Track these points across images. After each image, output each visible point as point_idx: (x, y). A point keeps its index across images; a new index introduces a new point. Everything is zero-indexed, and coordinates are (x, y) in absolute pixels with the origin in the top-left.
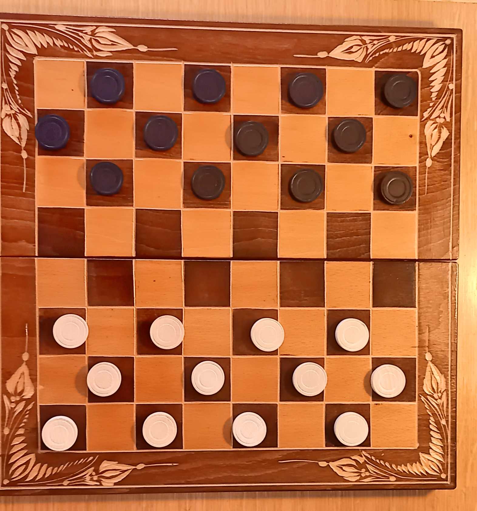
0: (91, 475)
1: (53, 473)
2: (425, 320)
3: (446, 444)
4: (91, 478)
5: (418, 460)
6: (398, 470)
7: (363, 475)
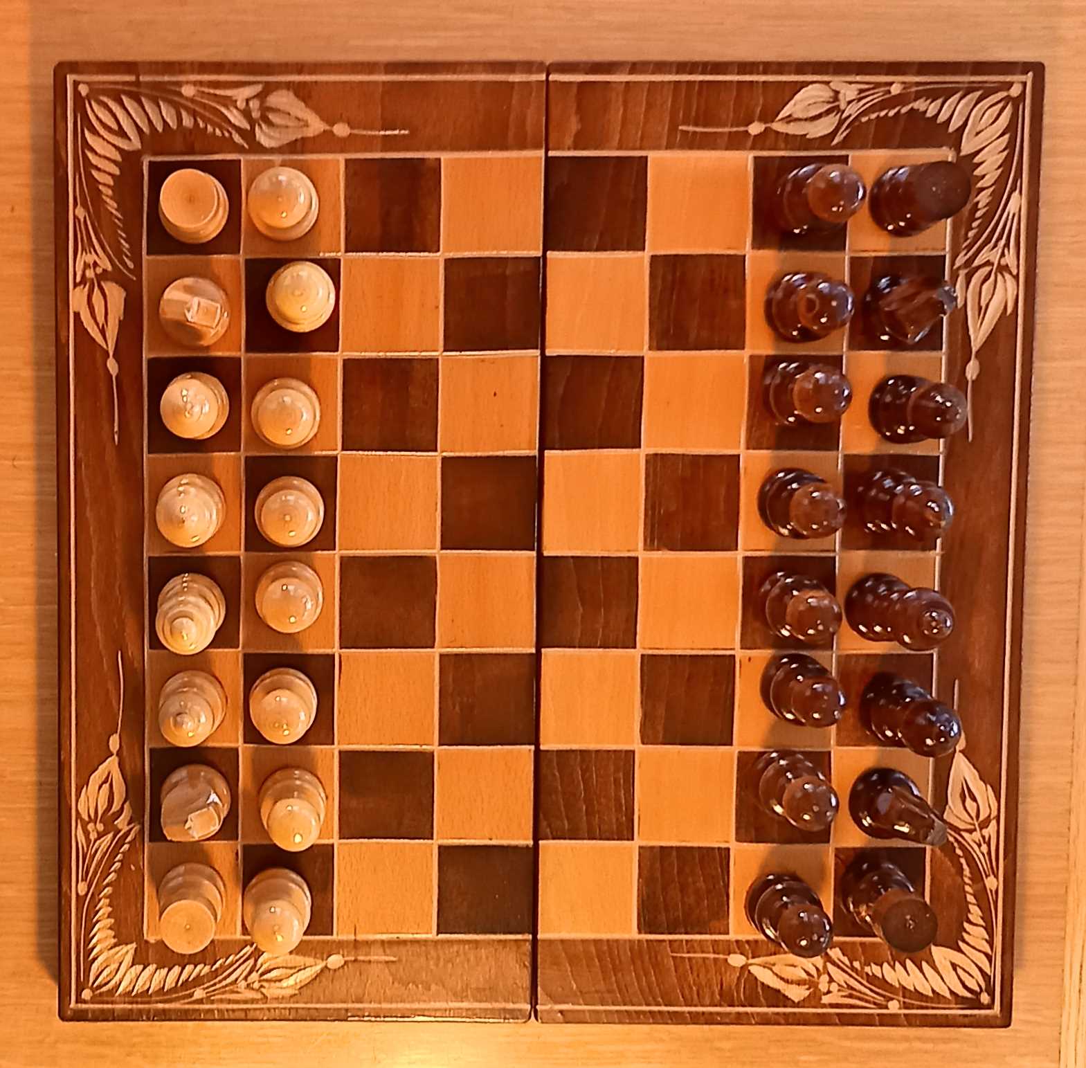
0: (95, 264)
1: (101, 187)
2: (410, 953)
3: (153, 999)
4: (89, 265)
5: (121, 941)
6: (100, 900)
7: (90, 827)
